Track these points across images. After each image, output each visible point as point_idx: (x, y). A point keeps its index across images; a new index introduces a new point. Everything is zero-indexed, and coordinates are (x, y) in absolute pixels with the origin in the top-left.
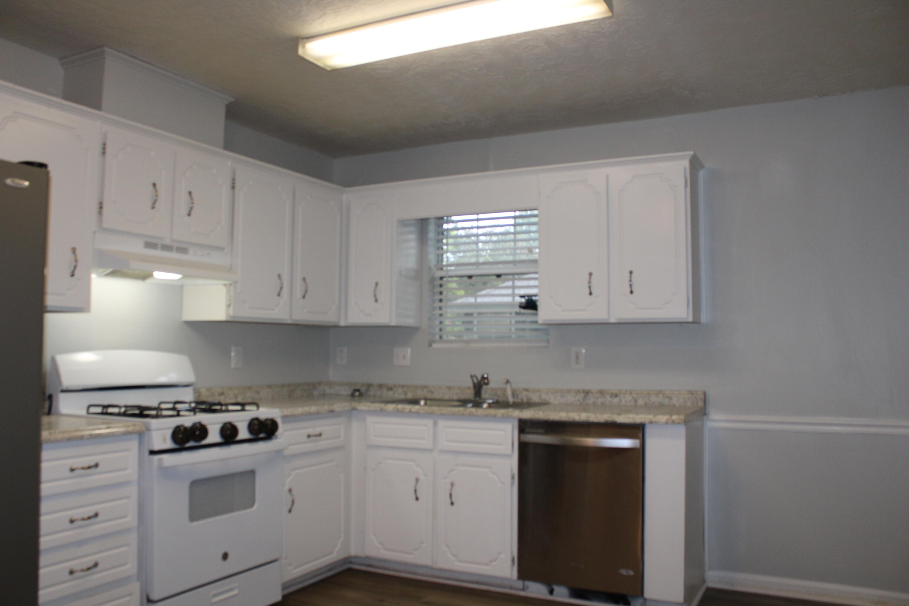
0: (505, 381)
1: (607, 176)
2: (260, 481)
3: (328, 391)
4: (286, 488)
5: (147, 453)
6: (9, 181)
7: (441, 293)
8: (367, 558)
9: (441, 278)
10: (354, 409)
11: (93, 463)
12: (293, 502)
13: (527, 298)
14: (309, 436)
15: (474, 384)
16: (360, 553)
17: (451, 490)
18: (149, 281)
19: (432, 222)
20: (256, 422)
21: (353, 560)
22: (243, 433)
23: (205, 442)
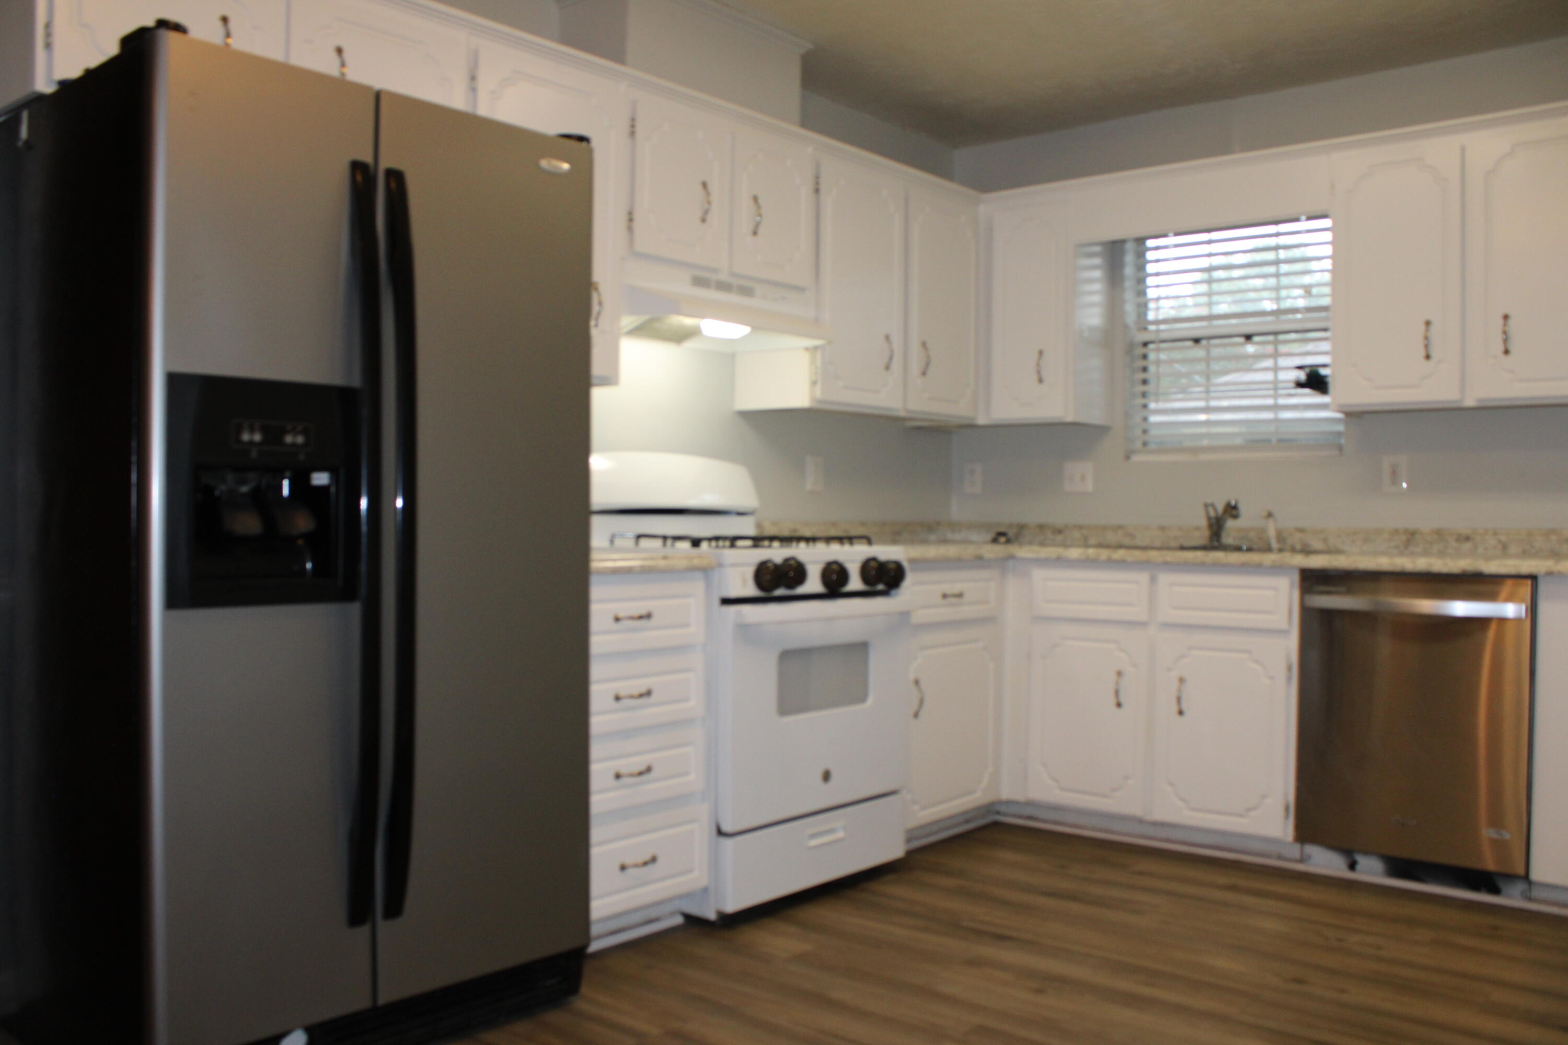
0: (1265, 514)
1: (1463, 149)
2: (877, 663)
3: (950, 536)
4: (912, 676)
5: (717, 602)
6: (544, 163)
7: (1145, 369)
8: (1029, 803)
9: (1145, 344)
10: (1012, 557)
11: (644, 612)
12: (921, 702)
13: (1307, 370)
14: (945, 596)
15: (1209, 518)
16: (1019, 796)
17: (1179, 690)
19: (1130, 246)
20: (873, 564)
21: (1003, 809)
22: (855, 583)
23: (801, 590)
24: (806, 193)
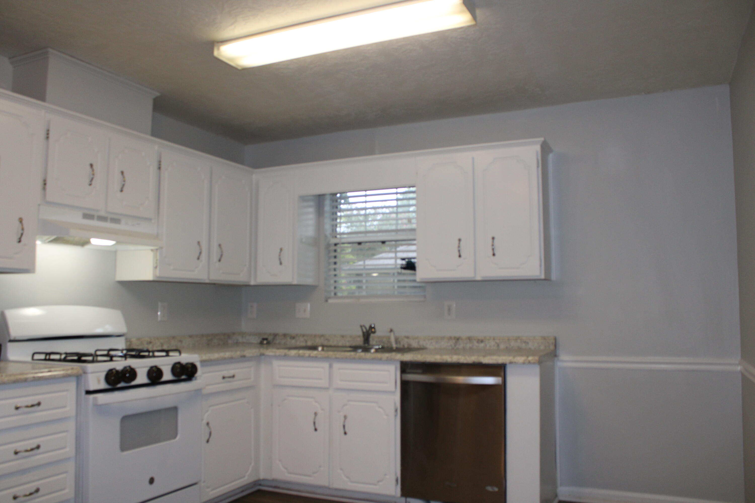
0: (389, 330)
1: (473, 159)
2: (182, 416)
3: (240, 340)
4: (205, 422)
5: (83, 393)
7: (335, 257)
8: (273, 480)
9: (336, 245)
10: (262, 354)
11: (35, 402)
12: (210, 434)
13: (407, 260)
14: (224, 378)
15: (363, 333)
16: (269, 477)
17: (344, 422)
18: (87, 247)
19: (328, 197)
20: (178, 366)
21: (262, 483)
22: (167, 375)
23: (134, 383)
24: (153, 169)
